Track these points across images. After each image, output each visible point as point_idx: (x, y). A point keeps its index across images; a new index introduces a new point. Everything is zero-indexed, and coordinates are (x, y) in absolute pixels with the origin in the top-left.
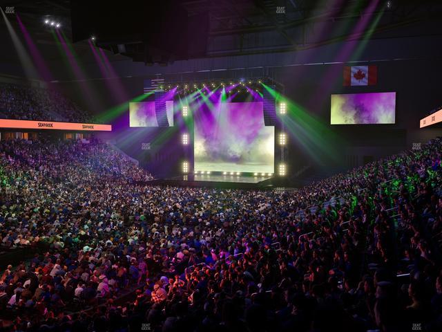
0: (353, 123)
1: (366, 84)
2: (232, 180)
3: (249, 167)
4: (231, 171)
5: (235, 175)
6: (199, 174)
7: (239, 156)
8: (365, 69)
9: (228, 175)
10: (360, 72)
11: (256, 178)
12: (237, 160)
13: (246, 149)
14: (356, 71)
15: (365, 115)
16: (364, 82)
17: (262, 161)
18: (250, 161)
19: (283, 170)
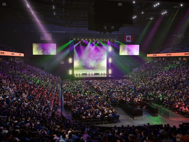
0: (127, 55)
1: (130, 42)
2: (91, 76)
3: (97, 71)
4: (91, 73)
5: (92, 74)
6: (77, 75)
7: (93, 67)
8: (130, 36)
9: (89, 74)
10: (129, 37)
11: (100, 75)
12: (92, 68)
13: (96, 64)
14: (128, 37)
15: (130, 52)
16: (130, 41)
17: (102, 69)
18: (97, 69)
19: (110, 72)
